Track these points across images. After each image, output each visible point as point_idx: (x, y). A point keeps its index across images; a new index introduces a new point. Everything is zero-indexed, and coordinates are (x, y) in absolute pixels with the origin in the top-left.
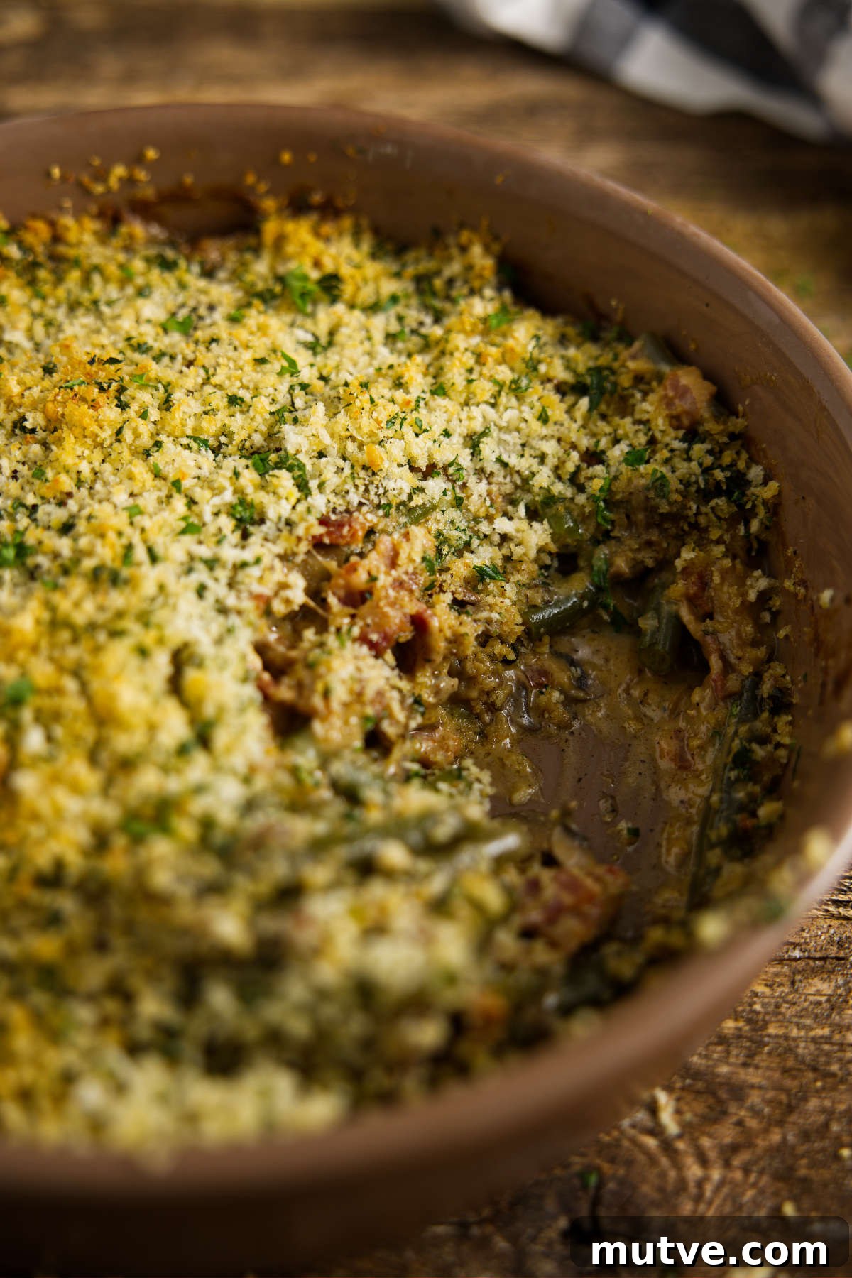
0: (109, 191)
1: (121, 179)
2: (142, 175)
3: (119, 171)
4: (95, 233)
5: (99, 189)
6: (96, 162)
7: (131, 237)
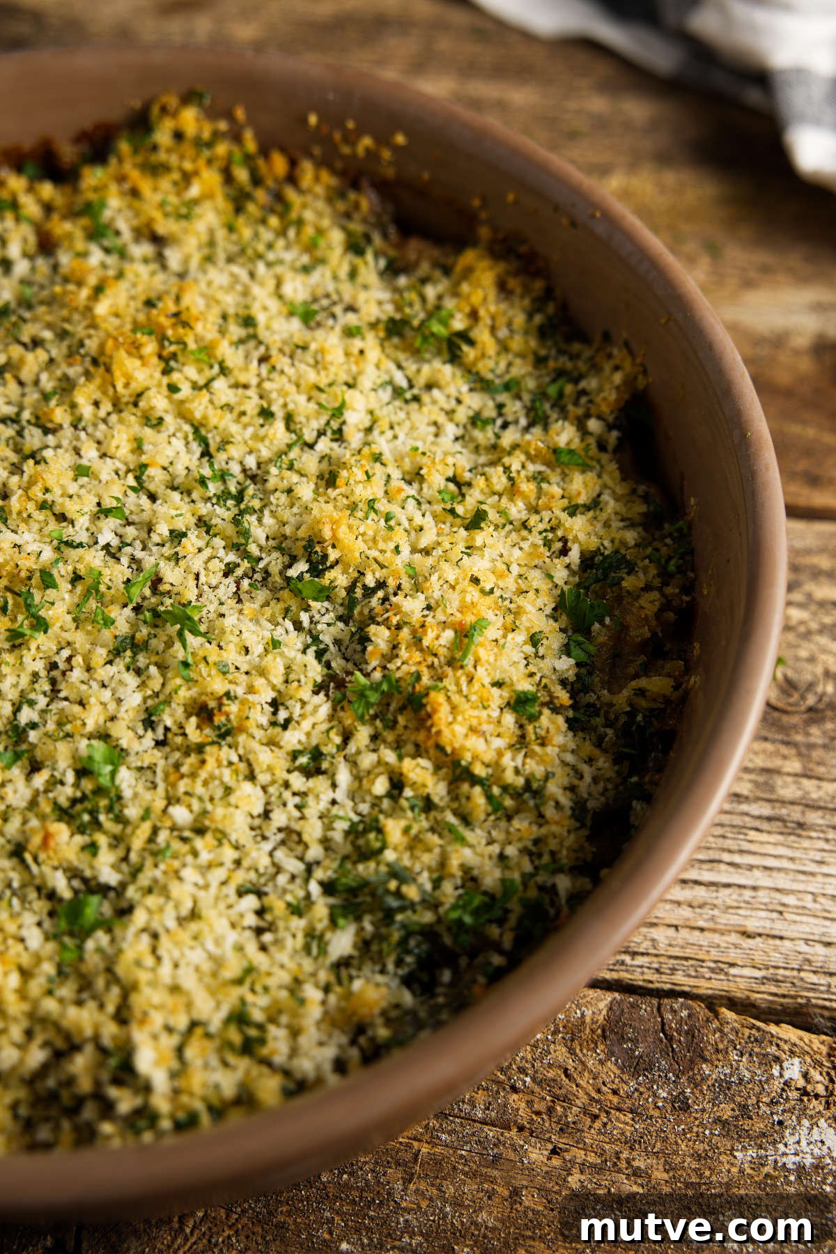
0: (354, 155)
1: (368, 150)
2: (386, 154)
3: (367, 141)
4: (328, 188)
5: (346, 150)
6: (351, 125)
7: (357, 206)
